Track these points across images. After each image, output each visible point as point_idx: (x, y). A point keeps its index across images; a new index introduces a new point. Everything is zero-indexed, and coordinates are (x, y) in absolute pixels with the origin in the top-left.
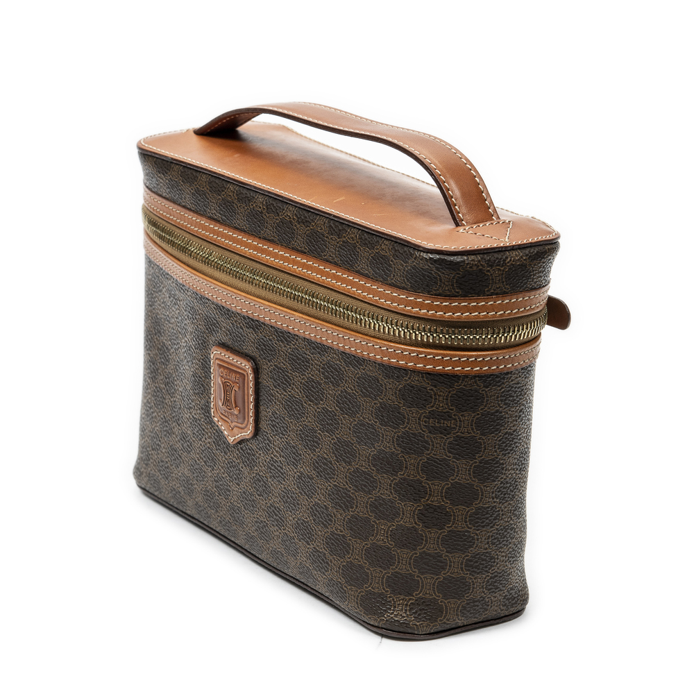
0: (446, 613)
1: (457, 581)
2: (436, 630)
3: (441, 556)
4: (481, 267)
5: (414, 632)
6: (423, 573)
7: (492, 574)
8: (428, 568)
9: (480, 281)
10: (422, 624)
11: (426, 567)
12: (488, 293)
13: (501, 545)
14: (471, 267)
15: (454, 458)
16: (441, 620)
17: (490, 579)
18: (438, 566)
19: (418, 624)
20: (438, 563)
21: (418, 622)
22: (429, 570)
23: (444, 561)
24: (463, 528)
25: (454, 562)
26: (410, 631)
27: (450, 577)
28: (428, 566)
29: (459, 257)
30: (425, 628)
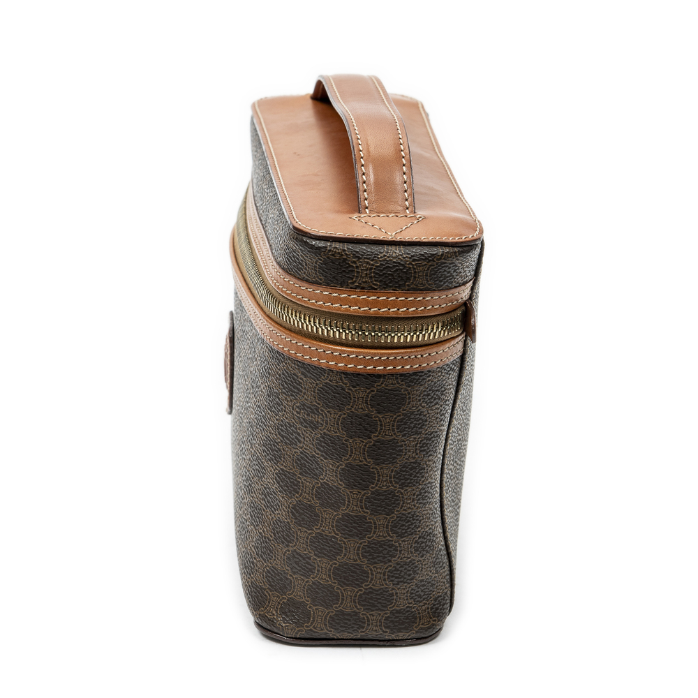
0: (314, 621)
1: (324, 588)
2: (302, 636)
3: (309, 558)
4: (345, 257)
5: (279, 632)
6: (294, 573)
7: (366, 589)
8: (299, 568)
9: (344, 271)
10: (287, 626)
11: (296, 566)
12: (351, 286)
13: (376, 560)
14: (333, 255)
15: (322, 455)
16: (307, 626)
17: (363, 594)
18: (307, 568)
19: (284, 625)
20: (307, 565)
21: (285, 623)
22: (300, 571)
23: (313, 564)
24: (330, 533)
25: (322, 568)
26: (276, 631)
27: (319, 582)
28: (299, 566)
29: (323, 242)
30: (290, 631)
